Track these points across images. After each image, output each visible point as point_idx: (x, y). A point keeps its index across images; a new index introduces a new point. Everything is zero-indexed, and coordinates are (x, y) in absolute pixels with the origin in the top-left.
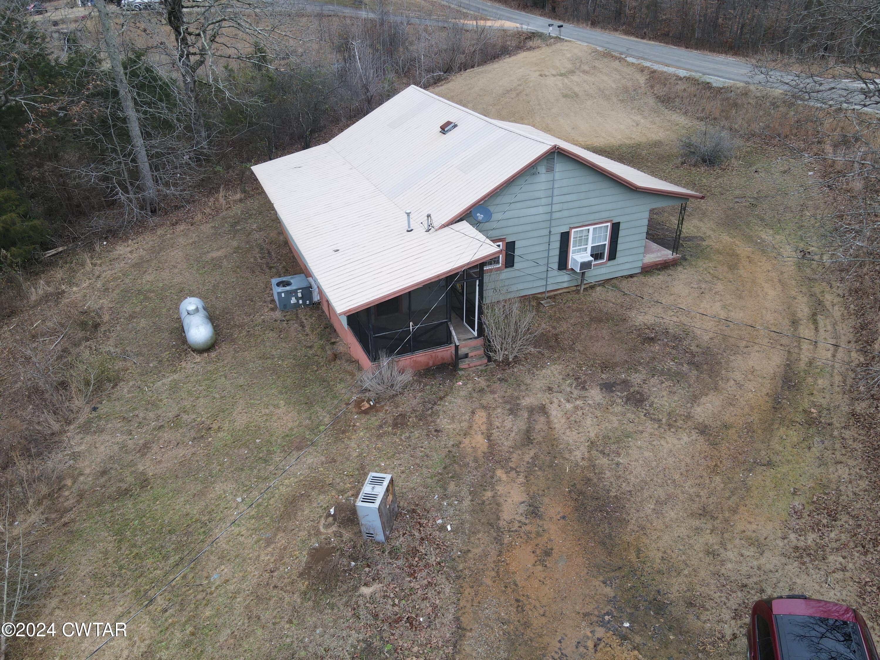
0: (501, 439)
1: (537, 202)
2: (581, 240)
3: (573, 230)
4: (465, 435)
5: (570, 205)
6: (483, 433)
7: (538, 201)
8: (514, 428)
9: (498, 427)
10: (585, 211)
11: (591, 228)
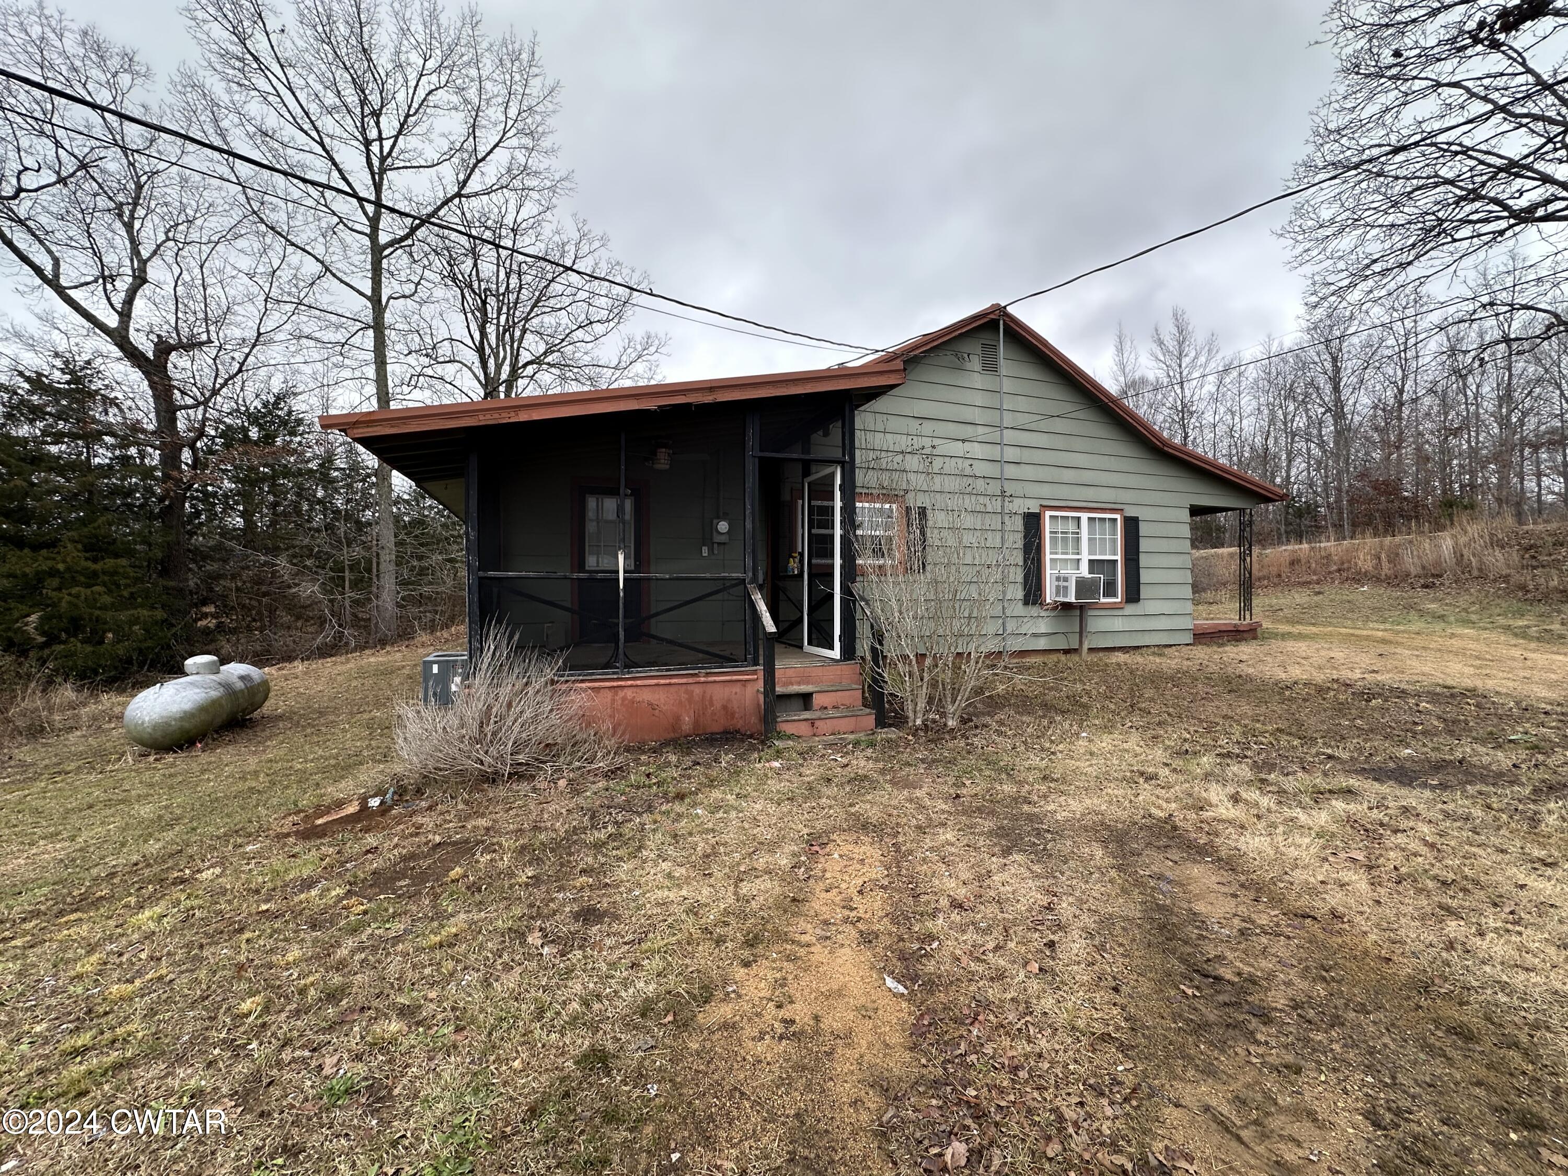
0: (999, 976)
1: (968, 431)
2: (1065, 540)
3: (1048, 514)
4: (751, 942)
5: (1038, 456)
6: (867, 939)
7: (970, 428)
8: (1066, 908)
9: (957, 905)
10: (1068, 476)
11: (1084, 516)
